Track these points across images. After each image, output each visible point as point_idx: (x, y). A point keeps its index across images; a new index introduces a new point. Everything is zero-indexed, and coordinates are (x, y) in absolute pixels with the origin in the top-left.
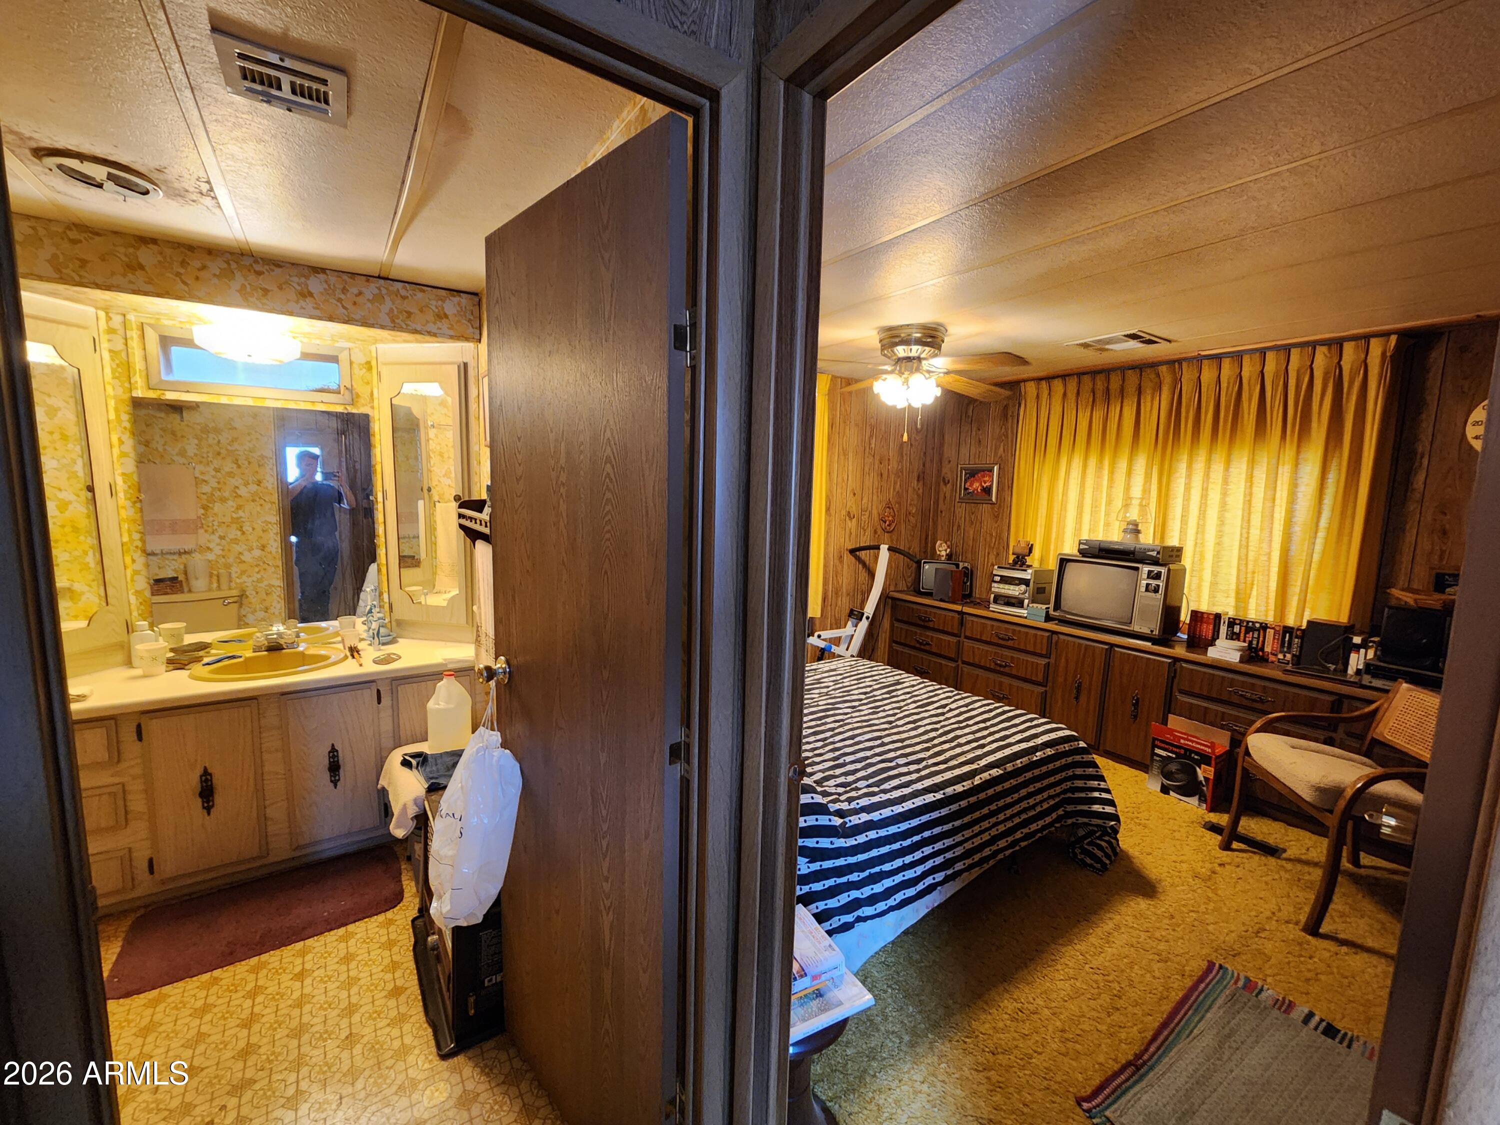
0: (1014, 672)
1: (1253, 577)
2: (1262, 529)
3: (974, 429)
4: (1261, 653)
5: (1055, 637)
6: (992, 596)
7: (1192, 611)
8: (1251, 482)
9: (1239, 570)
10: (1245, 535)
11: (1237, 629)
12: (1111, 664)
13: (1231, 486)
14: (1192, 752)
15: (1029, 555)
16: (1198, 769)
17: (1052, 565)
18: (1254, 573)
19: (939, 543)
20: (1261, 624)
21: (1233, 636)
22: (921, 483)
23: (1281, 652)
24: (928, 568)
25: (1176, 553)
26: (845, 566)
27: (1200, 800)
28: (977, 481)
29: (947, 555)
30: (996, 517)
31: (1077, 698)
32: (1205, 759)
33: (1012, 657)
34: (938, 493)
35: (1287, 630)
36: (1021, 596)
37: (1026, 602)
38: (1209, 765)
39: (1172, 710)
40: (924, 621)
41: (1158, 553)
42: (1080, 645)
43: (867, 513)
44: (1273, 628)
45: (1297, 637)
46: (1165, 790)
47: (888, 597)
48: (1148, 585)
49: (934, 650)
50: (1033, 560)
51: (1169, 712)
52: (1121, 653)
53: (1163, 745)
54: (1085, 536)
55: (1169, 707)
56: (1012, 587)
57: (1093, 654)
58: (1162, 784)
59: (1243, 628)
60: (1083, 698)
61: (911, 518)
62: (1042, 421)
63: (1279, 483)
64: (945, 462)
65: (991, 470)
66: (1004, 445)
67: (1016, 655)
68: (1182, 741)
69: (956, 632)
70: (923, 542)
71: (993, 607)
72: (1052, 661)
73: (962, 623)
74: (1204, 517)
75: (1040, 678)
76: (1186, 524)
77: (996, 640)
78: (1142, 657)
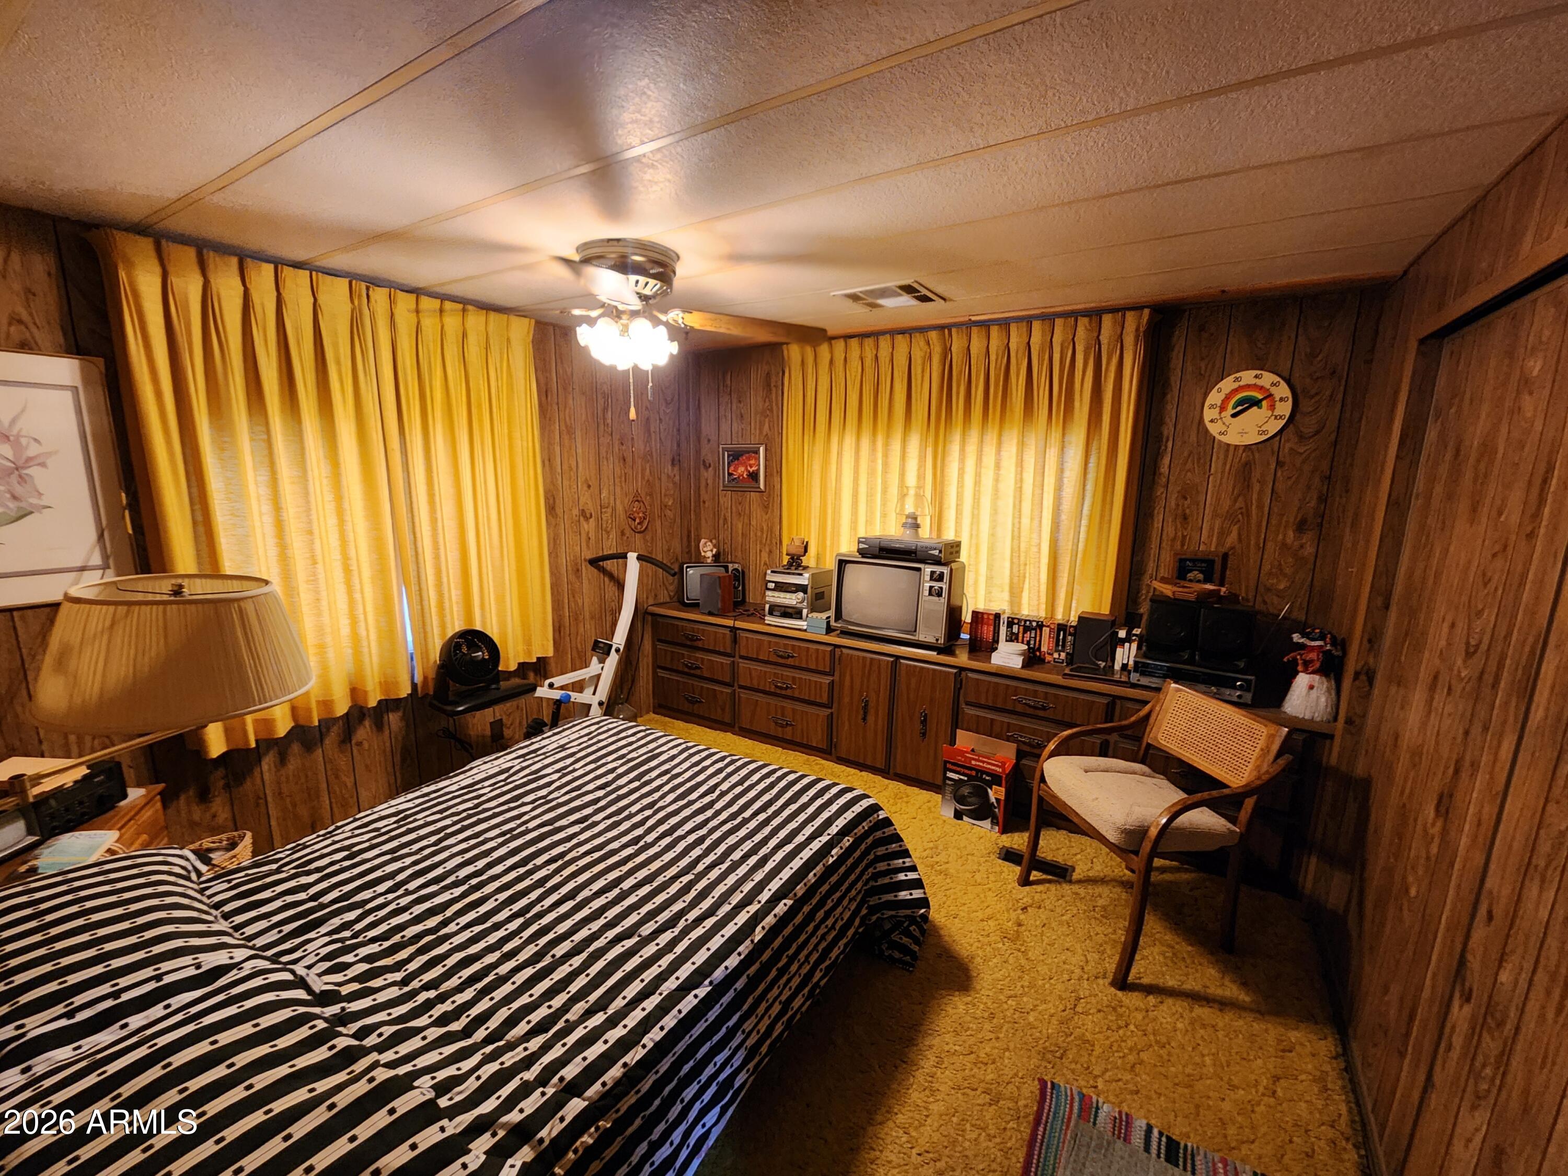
0: (796, 695)
1: (1025, 569)
2: (1032, 519)
3: (735, 401)
4: (1038, 654)
5: (838, 650)
6: (767, 606)
7: (973, 612)
8: (1022, 466)
9: (1012, 563)
10: (1017, 525)
11: (1015, 629)
12: (898, 678)
13: (1002, 472)
14: (983, 772)
15: (804, 555)
16: (989, 790)
17: (831, 564)
18: (1026, 565)
19: (703, 541)
20: (1038, 622)
21: (1012, 638)
22: (676, 468)
23: (1056, 651)
24: (693, 574)
25: (955, 547)
26: (585, 581)
27: (992, 823)
28: (742, 465)
29: (713, 556)
30: (766, 508)
31: (864, 719)
32: (996, 780)
33: (794, 678)
34: (698, 479)
35: (1062, 627)
36: (799, 605)
37: (805, 612)
38: (1000, 785)
39: (960, 724)
40: (692, 640)
41: (940, 552)
42: (864, 658)
43: (609, 510)
44: (1048, 626)
45: (1070, 634)
46: (958, 815)
47: (646, 613)
48: (931, 587)
49: (706, 674)
50: (809, 560)
51: (957, 728)
52: (907, 665)
53: (954, 768)
54: (862, 533)
55: (956, 724)
56: (788, 595)
57: (879, 668)
58: (956, 809)
59: (1021, 628)
60: (871, 719)
61: (668, 513)
62: (809, 393)
63: (1047, 467)
64: (704, 442)
65: (757, 452)
66: (770, 421)
67: (797, 674)
68: (973, 762)
69: (729, 651)
70: (685, 539)
71: (769, 619)
72: (836, 677)
73: (735, 640)
74: (978, 505)
75: (825, 700)
76: (961, 514)
77: (773, 659)
78: (928, 669)
